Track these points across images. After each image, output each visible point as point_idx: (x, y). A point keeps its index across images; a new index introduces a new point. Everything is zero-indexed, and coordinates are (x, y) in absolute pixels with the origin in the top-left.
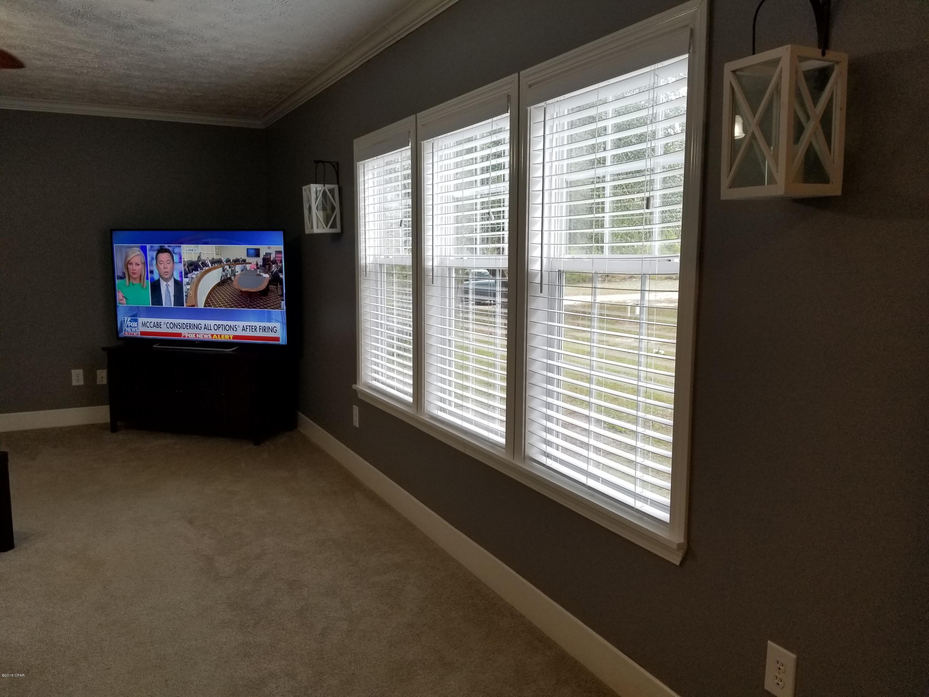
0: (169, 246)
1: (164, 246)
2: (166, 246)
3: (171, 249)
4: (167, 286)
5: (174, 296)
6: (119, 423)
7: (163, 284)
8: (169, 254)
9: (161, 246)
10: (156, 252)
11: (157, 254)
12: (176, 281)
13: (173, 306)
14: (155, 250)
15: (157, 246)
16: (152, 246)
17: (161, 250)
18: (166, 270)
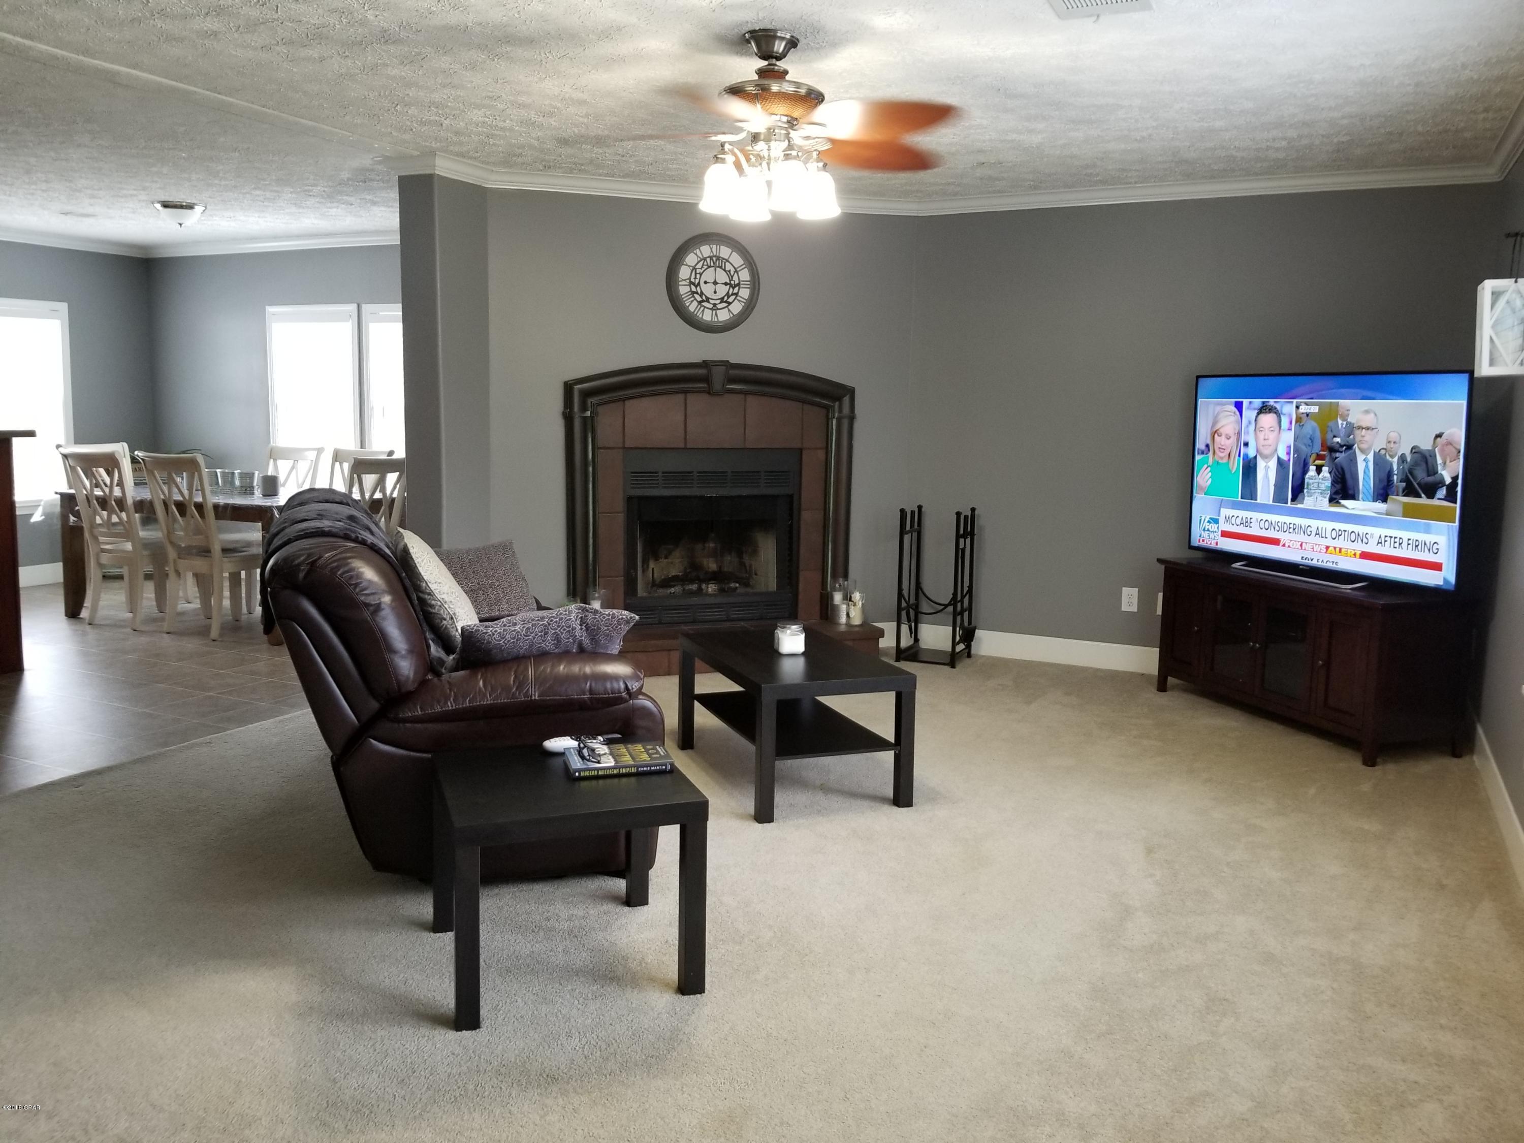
0: (1275, 402)
1: (1268, 402)
2: (1271, 402)
3: (1278, 406)
4: (1267, 468)
5: (1275, 486)
6: (1171, 680)
7: (1261, 464)
8: (1275, 415)
9: (1264, 403)
10: (1256, 411)
11: (1258, 414)
12: (1280, 461)
13: (1271, 503)
14: (1255, 409)
15: (1257, 402)
16: (1250, 403)
17: (1264, 409)
18: (1266, 442)
